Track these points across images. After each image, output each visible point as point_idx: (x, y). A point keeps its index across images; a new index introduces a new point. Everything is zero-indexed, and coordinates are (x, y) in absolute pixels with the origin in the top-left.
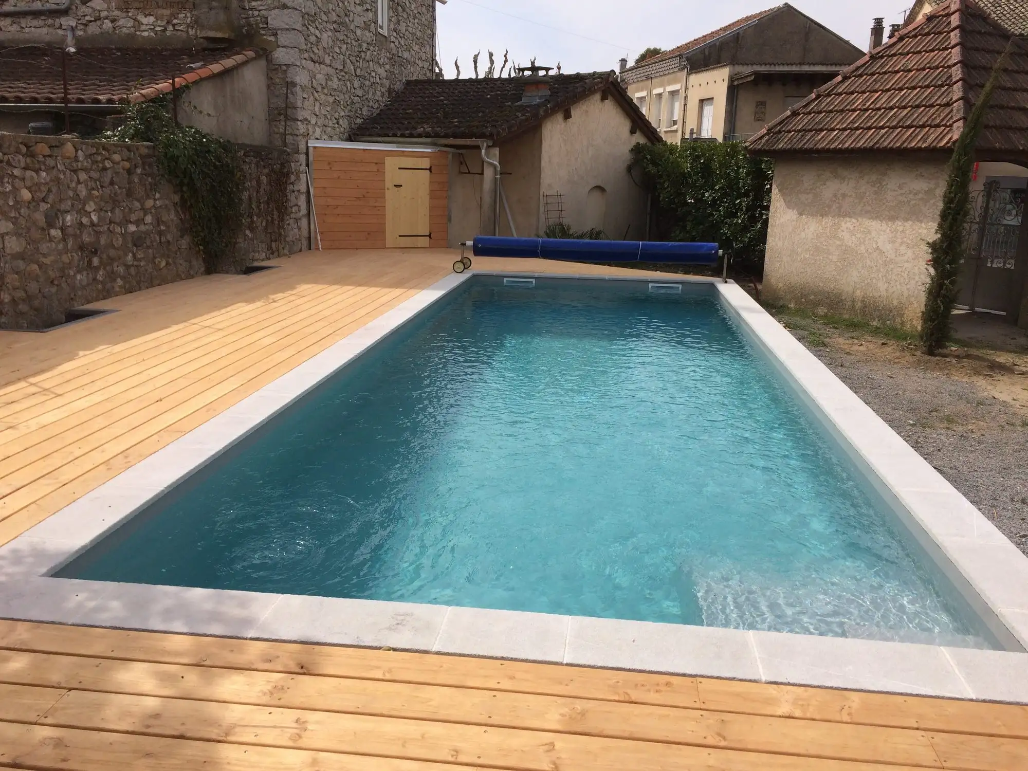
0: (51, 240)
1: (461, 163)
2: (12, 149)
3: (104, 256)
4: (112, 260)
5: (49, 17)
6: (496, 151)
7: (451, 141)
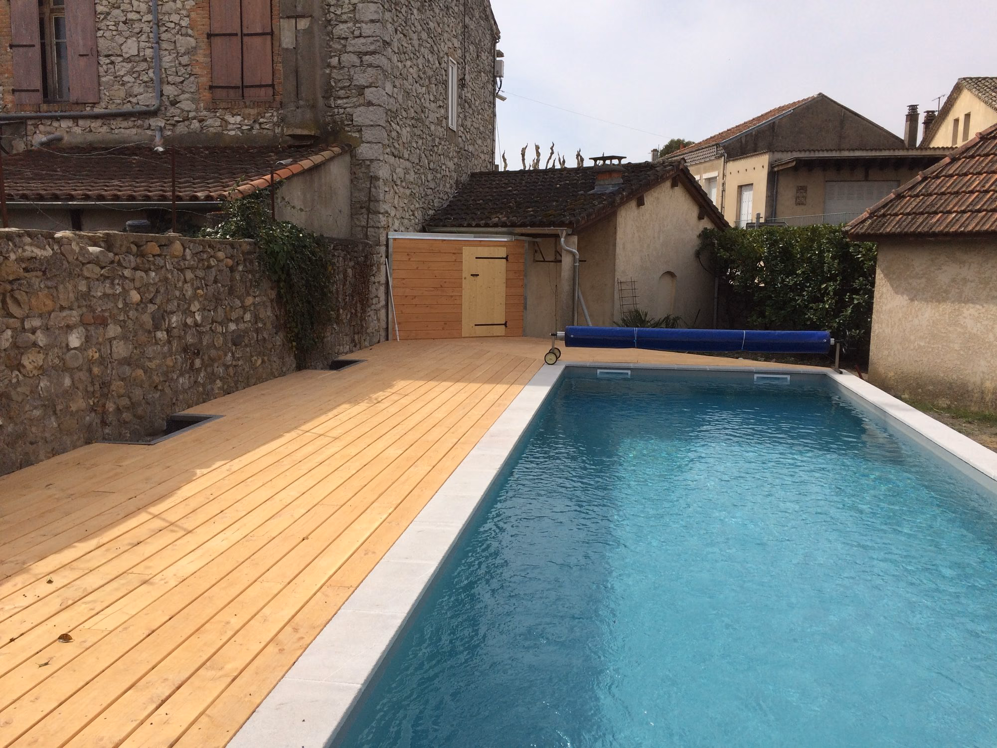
0: (157, 343)
1: (536, 251)
2: (124, 249)
3: (206, 358)
4: (213, 360)
5: (139, 119)
6: (575, 239)
7: (529, 230)
